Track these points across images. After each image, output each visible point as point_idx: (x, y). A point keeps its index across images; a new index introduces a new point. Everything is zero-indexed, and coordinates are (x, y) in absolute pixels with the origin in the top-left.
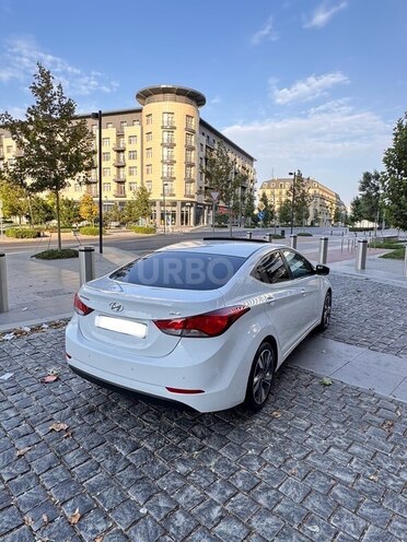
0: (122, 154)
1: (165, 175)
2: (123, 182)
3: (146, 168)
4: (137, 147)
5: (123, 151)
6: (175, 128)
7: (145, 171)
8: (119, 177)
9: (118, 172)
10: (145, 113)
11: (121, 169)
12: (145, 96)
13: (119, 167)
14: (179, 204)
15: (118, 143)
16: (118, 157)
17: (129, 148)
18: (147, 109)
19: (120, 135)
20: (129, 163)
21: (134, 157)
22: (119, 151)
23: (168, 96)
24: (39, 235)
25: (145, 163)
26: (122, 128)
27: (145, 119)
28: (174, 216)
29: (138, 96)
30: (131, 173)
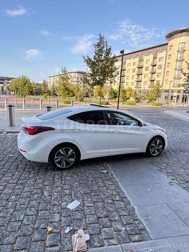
0: (155, 67)
1: (176, 76)
2: (154, 81)
3: (166, 73)
4: (163, 63)
5: (155, 65)
6: (185, 51)
7: (165, 75)
8: (152, 78)
9: (152, 76)
10: (169, 45)
11: (154, 75)
12: (170, 36)
13: (152, 73)
14: (182, 92)
15: (154, 61)
16: (153, 69)
17: (159, 64)
18: (171, 42)
19: (155, 58)
20: (158, 71)
21: (161, 68)
22: (153, 66)
23: (184, 33)
24: (108, 104)
25: (166, 71)
26: (157, 54)
27: (169, 48)
28: (178, 97)
29: (167, 37)
30: (158, 76)
